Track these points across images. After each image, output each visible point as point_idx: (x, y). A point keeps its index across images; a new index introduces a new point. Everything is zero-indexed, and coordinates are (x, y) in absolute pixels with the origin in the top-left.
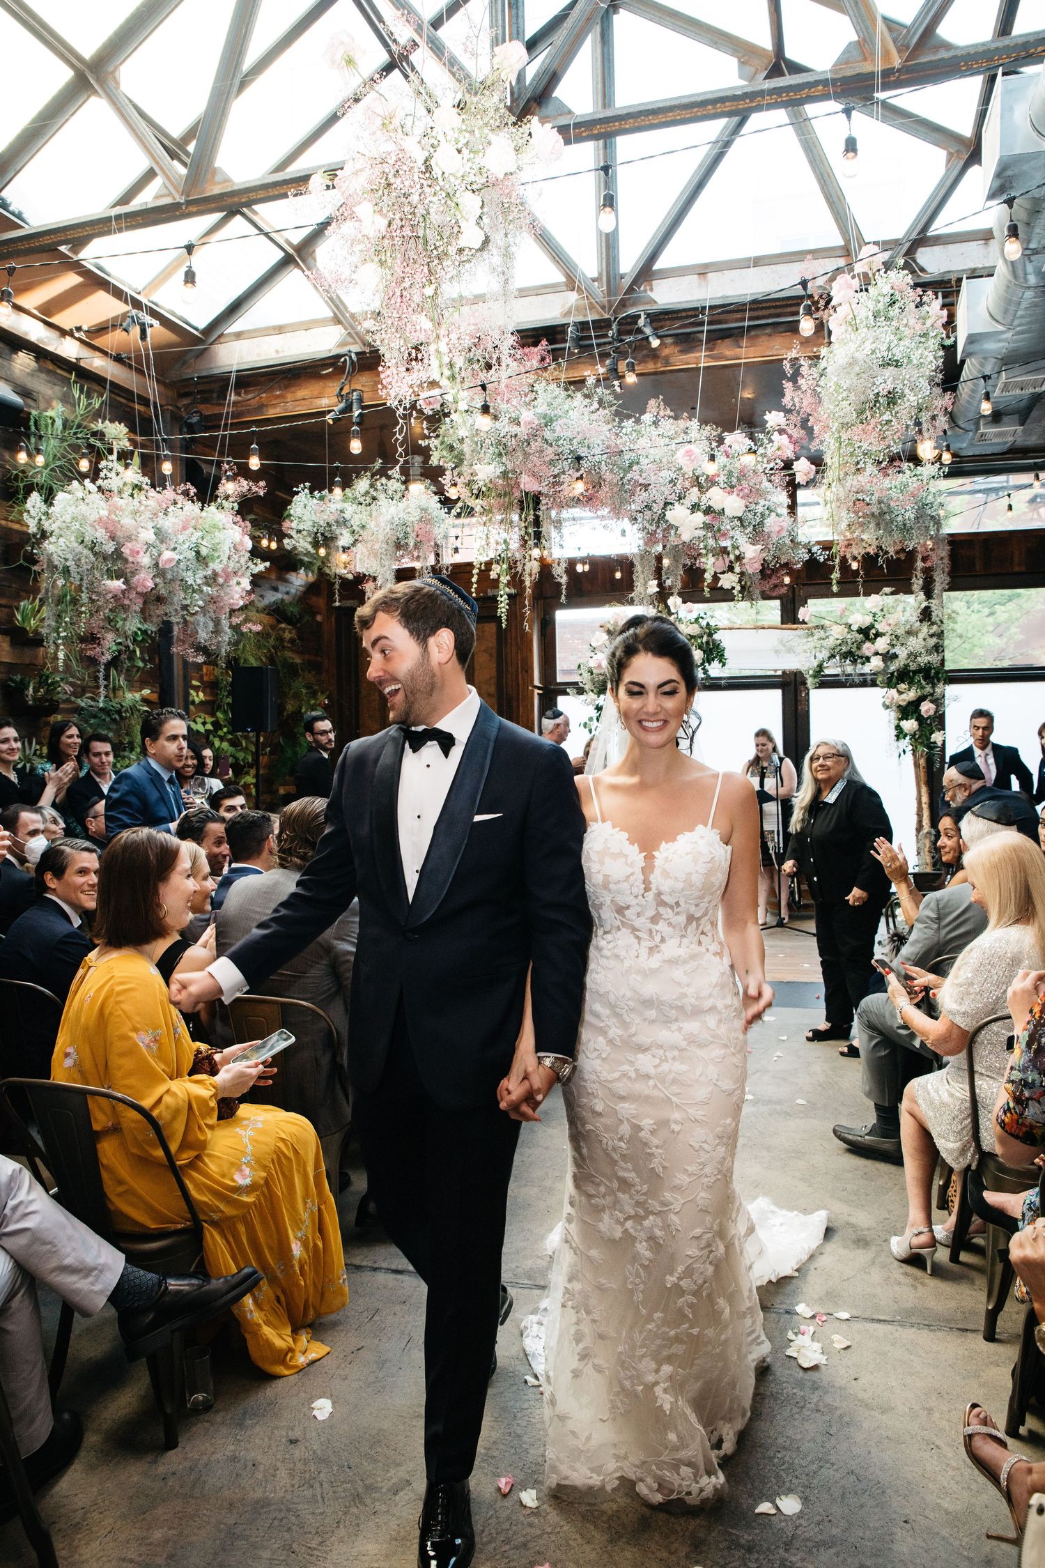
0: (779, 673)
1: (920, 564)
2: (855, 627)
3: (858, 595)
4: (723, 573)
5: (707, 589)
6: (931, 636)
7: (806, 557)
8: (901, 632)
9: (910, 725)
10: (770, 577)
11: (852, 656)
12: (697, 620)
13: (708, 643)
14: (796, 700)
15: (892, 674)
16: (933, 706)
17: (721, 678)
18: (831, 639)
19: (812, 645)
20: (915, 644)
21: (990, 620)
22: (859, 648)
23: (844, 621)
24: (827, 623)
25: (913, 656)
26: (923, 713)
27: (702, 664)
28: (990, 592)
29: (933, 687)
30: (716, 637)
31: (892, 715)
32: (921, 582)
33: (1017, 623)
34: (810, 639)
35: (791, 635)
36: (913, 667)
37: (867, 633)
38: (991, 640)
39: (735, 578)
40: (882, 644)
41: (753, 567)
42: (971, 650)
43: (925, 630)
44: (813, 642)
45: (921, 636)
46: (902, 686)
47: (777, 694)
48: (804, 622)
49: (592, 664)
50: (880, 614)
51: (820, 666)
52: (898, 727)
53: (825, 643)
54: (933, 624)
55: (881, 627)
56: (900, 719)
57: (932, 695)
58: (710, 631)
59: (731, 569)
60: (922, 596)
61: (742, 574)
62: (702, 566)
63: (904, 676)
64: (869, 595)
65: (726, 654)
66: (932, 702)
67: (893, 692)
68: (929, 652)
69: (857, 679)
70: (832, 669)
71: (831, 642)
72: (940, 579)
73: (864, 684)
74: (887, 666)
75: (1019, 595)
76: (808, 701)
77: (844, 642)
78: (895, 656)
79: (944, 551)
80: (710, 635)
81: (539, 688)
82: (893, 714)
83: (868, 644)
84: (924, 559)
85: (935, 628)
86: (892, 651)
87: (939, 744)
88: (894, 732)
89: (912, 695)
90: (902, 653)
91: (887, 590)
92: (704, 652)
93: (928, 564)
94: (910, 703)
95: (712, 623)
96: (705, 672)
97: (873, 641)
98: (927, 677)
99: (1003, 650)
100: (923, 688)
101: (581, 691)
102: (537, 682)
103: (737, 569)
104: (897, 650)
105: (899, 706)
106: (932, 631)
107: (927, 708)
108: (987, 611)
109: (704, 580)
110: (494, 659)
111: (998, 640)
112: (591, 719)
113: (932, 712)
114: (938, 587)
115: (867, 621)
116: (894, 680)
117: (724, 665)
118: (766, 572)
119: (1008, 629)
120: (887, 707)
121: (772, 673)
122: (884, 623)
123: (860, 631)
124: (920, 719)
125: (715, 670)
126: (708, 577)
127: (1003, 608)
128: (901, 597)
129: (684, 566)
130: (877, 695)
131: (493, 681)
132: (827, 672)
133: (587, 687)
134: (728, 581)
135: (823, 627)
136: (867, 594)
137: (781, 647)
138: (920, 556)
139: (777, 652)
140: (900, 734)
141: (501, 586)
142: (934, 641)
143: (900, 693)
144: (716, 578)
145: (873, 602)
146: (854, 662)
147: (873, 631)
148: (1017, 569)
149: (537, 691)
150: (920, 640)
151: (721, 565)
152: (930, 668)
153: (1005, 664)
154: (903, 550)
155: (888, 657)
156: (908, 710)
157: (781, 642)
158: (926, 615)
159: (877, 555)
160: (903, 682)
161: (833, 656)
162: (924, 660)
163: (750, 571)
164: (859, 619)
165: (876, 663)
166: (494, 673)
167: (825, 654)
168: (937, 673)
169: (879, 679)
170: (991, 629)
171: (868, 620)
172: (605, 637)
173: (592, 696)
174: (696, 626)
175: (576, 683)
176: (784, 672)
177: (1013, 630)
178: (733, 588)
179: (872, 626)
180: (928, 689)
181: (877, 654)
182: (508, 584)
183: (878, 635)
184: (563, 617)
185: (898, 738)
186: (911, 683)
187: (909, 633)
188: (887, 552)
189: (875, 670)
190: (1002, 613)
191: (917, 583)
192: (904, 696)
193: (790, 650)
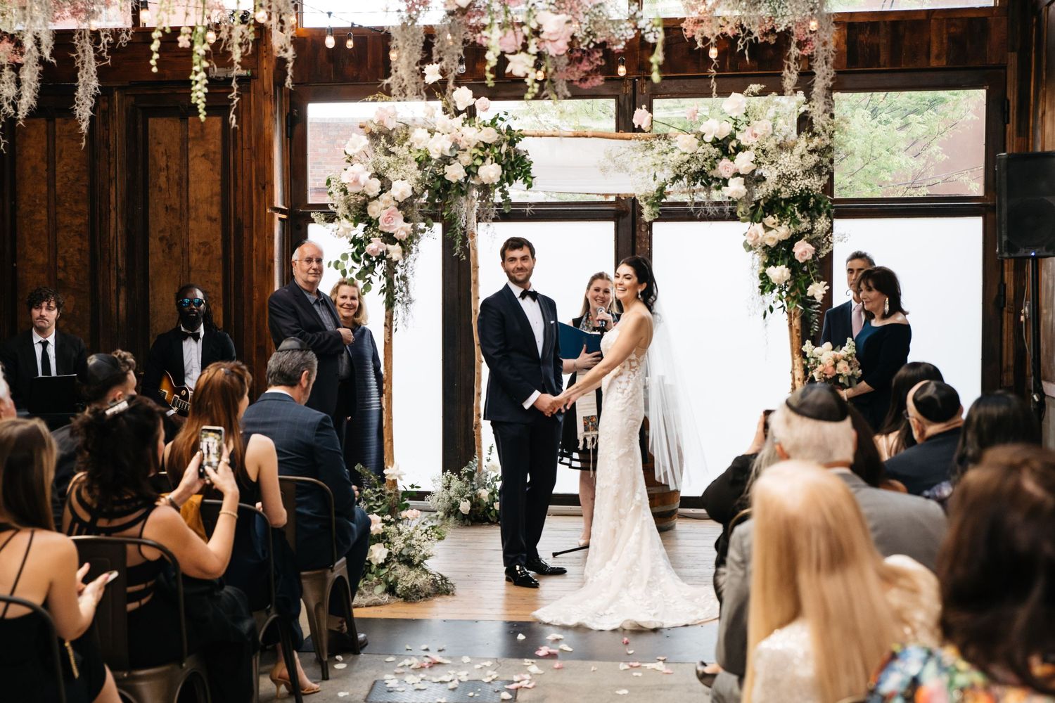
0: (612, 199)
1: (794, 51)
2: (708, 138)
3: (709, 95)
4: (515, 53)
5: (490, 76)
6: (812, 152)
7: (631, 34)
8: (770, 145)
9: (779, 273)
10: (580, 60)
11: (705, 178)
12: (493, 121)
13: (508, 154)
14: (634, 237)
15: (757, 203)
16: (811, 248)
17: (525, 204)
18: (677, 152)
19: (650, 161)
20: (789, 162)
21: (903, 134)
22: (713, 167)
23: (695, 130)
24: (671, 131)
25: (785, 178)
26: (797, 257)
27: (500, 183)
28: (905, 95)
29: (812, 222)
30: (519, 146)
31: (757, 259)
32: (795, 76)
33: (939, 139)
34: (648, 153)
35: (625, 147)
36: (785, 194)
37: (726, 147)
38: (903, 161)
39: (530, 61)
40: (744, 162)
41: (557, 48)
42: (877, 174)
43: (802, 144)
44: (651, 157)
45: (797, 151)
46: (770, 220)
47: (610, 226)
48: (640, 130)
49: (346, 178)
50: (744, 119)
51: (661, 192)
52: (763, 276)
53: (667, 158)
54: (814, 135)
55: (743, 138)
56: (766, 265)
57: (810, 232)
58: (512, 138)
59: (525, 48)
60: (801, 96)
61: (540, 56)
62: (485, 42)
63: (773, 206)
64: (727, 94)
65: (533, 172)
66: (810, 242)
67: (759, 226)
68: (808, 173)
69: (711, 210)
70: (677, 194)
71: (675, 158)
72: (823, 74)
73: (720, 217)
74: (750, 192)
75: (943, 100)
76: (650, 238)
77: (693, 158)
78: (762, 179)
79: (832, 36)
80: (512, 143)
81: (281, 211)
82: (757, 256)
83: (725, 162)
84: (801, 45)
85: (816, 140)
86: (758, 172)
87: (819, 298)
88: (759, 283)
89: (783, 232)
90: (771, 174)
91: (755, 87)
92: (503, 167)
93: (807, 51)
94: (780, 243)
95: (515, 127)
96: (505, 194)
97: (731, 157)
98: (804, 208)
99: (921, 174)
100: (799, 223)
101: (331, 217)
102: (278, 203)
103: (533, 49)
104: (765, 171)
105: (766, 247)
106: (812, 145)
107: (803, 250)
108: (898, 122)
109: (485, 61)
110: (218, 168)
111: (912, 162)
112: (345, 256)
113: (809, 256)
114: (819, 84)
115: (725, 129)
116: (760, 211)
117: (530, 186)
118: (575, 52)
119: (928, 145)
120: (749, 248)
121: (602, 199)
122: (748, 133)
123: (716, 143)
124: (794, 266)
125: (517, 192)
126: (491, 58)
127: (919, 118)
128: (773, 97)
129: (465, 42)
130: (737, 232)
131: (217, 199)
132: (670, 199)
133: (340, 212)
134: (520, 65)
135: (666, 137)
136: (724, 93)
137: (609, 163)
138: (795, 39)
139: (604, 170)
140: (766, 285)
141: (196, 59)
142: (812, 160)
143: (767, 229)
144: (503, 60)
145: (736, 103)
146: (707, 185)
147: (734, 144)
148: (934, 63)
149: (278, 216)
150: (796, 158)
151: (511, 41)
152: (808, 196)
153: (923, 192)
154: (773, 30)
155: (753, 180)
156: (777, 253)
157: (610, 156)
158: (804, 123)
159: (736, 37)
160: (772, 213)
161: (678, 177)
162: (799, 184)
163: (553, 52)
164: (716, 128)
165: (736, 188)
166: (217, 188)
167: (668, 174)
168: (818, 202)
169: (741, 210)
170: (903, 145)
171: (727, 129)
172: (364, 141)
173: (346, 224)
174: (492, 130)
175: (326, 206)
176: (618, 198)
177: (935, 148)
178: (527, 76)
179: (732, 137)
180: (805, 224)
181: (737, 175)
182: (207, 56)
183: (739, 149)
184: (318, 112)
185: (763, 289)
186: (782, 216)
187: (781, 147)
188: (750, 33)
189: (735, 197)
190: (918, 126)
191: (790, 77)
192: (772, 234)
193: (621, 168)
